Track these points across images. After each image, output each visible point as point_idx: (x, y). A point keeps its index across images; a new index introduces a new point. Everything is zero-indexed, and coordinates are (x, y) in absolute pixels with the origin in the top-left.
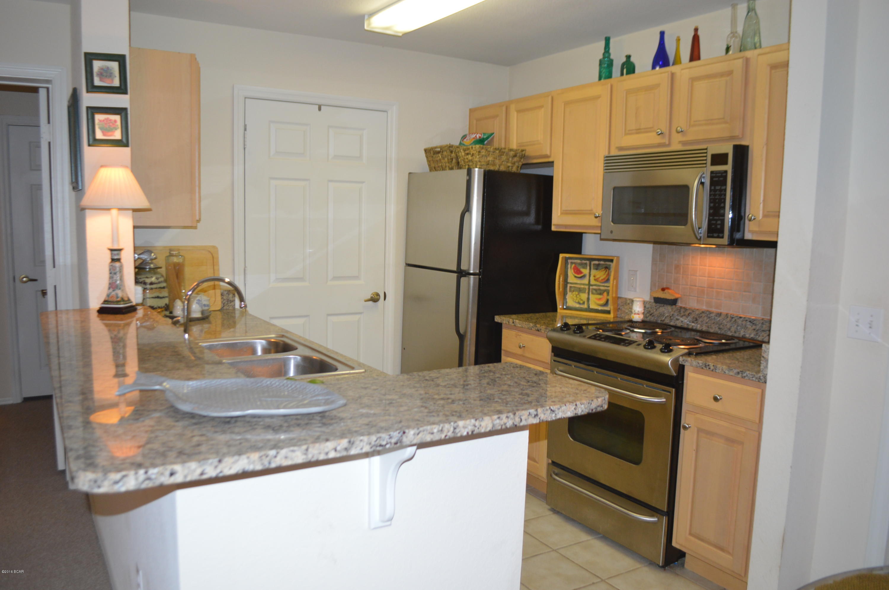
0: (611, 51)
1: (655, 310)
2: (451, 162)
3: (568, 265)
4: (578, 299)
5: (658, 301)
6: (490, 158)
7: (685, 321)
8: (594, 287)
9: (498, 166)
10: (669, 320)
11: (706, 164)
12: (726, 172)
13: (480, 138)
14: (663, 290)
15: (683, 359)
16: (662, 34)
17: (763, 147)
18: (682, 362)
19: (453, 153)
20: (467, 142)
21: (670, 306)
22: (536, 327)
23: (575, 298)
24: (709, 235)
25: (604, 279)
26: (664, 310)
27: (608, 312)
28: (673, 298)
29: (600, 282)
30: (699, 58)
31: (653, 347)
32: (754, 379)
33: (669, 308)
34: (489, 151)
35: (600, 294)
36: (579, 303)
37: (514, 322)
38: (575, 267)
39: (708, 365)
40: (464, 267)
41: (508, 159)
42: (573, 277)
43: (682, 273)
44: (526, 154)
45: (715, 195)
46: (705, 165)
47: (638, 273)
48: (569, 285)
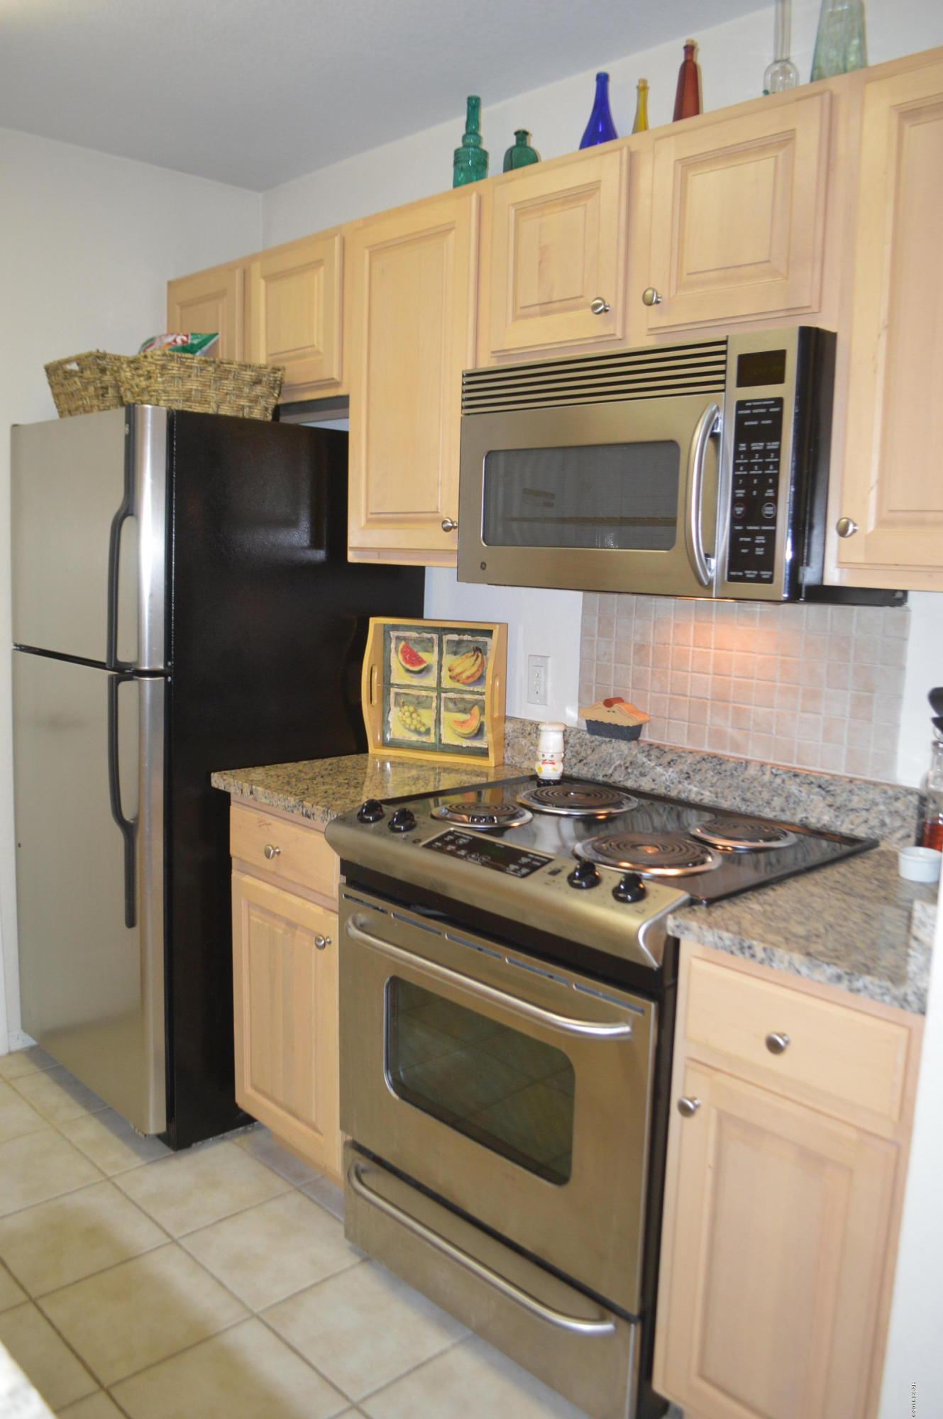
0: (483, 132)
1: (589, 752)
2: (103, 395)
3: (391, 642)
4: (415, 722)
5: (595, 727)
6: (193, 385)
7: (661, 778)
8: (451, 695)
9: (213, 405)
10: (622, 776)
11: (723, 382)
12: (779, 402)
13: (185, 345)
14: (608, 703)
15: (677, 923)
16: (602, 80)
17: (879, 336)
18: (673, 932)
19: (108, 373)
20: (156, 351)
21: (625, 742)
22: (303, 807)
23: (408, 721)
24: (733, 573)
25: (472, 676)
26: (611, 751)
27: (484, 753)
28: (631, 723)
29: (463, 683)
30: (697, 111)
31: (594, 882)
32: (887, 998)
33: (623, 746)
34: (191, 367)
35: (464, 711)
36: (417, 732)
37: (254, 792)
38: (406, 646)
39: (750, 947)
40: (124, 656)
41: (240, 390)
42: (402, 671)
43: (651, 665)
44: (286, 380)
45: (749, 467)
46: (720, 387)
47: (550, 660)
48: (393, 690)
